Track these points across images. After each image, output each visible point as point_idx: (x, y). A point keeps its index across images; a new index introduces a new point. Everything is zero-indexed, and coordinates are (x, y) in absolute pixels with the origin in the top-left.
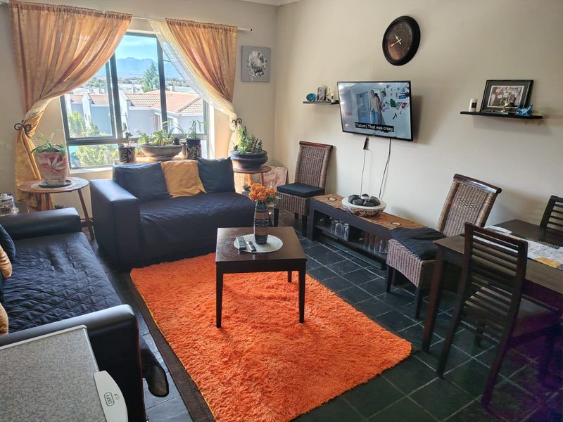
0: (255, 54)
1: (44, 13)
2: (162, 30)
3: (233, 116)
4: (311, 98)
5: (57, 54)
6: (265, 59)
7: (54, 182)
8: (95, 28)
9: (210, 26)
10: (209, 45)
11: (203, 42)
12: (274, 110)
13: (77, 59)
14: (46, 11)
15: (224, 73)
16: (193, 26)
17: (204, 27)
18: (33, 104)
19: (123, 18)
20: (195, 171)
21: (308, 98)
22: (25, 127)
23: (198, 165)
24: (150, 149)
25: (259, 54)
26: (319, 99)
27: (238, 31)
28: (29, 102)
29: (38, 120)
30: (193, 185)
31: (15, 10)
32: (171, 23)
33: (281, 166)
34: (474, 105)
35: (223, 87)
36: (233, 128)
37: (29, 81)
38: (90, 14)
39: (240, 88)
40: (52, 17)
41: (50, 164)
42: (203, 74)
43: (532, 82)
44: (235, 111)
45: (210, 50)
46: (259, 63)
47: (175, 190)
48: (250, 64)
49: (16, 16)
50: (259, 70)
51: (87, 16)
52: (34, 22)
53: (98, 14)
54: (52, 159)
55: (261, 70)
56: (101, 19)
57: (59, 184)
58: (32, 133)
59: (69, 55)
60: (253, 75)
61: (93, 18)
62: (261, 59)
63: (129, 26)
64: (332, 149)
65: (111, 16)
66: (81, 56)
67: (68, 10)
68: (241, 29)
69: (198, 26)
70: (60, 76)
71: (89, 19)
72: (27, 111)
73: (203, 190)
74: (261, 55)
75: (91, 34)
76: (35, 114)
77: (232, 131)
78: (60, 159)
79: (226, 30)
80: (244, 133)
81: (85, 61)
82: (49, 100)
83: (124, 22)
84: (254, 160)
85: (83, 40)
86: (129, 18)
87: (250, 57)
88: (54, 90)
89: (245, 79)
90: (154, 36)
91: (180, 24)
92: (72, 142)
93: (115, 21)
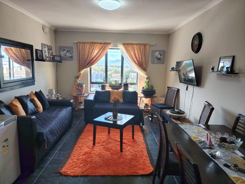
0: (157, 53)
1: (86, 44)
2: (121, 47)
3: (146, 76)
5: (88, 56)
6: (162, 55)
7: (79, 94)
8: (100, 48)
9: (139, 44)
10: (138, 50)
11: (136, 50)
13: (94, 57)
15: (143, 60)
16: (132, 44)
17: (136, 45)
18: (81, 70)
20: (121, 94)
21: (172, 69)
22: (78, 77)
23: (123, 93)
24: (111, 86)
25: (159, 53)
28: (80, 69)
29: (81, 75)
31: (79, 44)
32: (124, 44)
34: (212, 69)
35: (142, 65)
37: (80, 64)
38: (99, 44)
40: (88, 45)
42: (134, 61)
43: (234, 56)
44: (147, 74)
45: (138, 52)
46: (159, 56)
48: (155, 57)
49: (79, 46)
50: (159, 59)
51: (98, 44)
52: (83, 47)
53: (101, 43)
54: (79, 87)
55: (160, 59)
56: (102, 45)
58: (79, 79)
59: (91, 56)
60: (156, 61)
61: (100, 44)
62: (160, 55)
63: (110, 47)
64: (178, 90)
65: (105, 43)
67: (92, 43)
68: (151, 44)
69: (134, 44)
70: (88, 63)
71: (98, 45)
72: (79, 72)
73: (122, 101)
74: (160, 53)
75: (98, 50)
78: (81, 87)
79: (145, 45)
81: (96, 58)
82: (85, 69)
83: (109, 45)
84: (149, 93)
85: (96, 52)
86: (110, 44)
87: (155, 54)
88: (86, 67)
89: (153, 63)
90: (119, 49)
91: (127, 44)
92: (92, 83)
93: (106, 45)
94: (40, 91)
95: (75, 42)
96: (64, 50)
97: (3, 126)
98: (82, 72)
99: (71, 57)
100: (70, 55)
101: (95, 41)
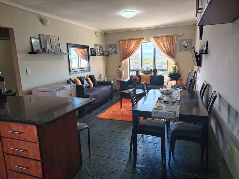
0: (184, 42)
1: (125, 41)
2: (152, 40)
3: (174, 63)
5: (127, 49)
6: (189, 43)
8: (136, 43)
9: (167, 36)
10: (166, 41)
11: (164, 41)
13: (131, 50)
15: (171, 49)
16: (161, 37)
17: (165, 37)
22: (120, 67)
25: (186, 42)
28: (121, 61)
29: (122, 65)
31: (120, 41)
32: (154, 38)
35: (171, 54)
37: (122, 56)
40: (127, 42)
46: (186, 45)
48: (182, 45)
49: (120, 43)
50: (186, 47)
52: (124, 43)
53: (136, 39)
54: (119, 73)
55: (187, 47)
56: (137, 40)
58: (121, 68)
60: (184, 49)
63: (143, 41)
64: (196, 72)
65: (139, 39)
68: (178, 35)
69: (163, 37)
70: (127, 55)
71: (134, 40)
73: (150, 83)
74: (187, 42)
78: (121, 73)
79: (173, 36)
82: (125, 60)
83: (142, 39)
85: (133, 46)
86: (144, 38)
87: (183, 43)
88: (126, 58)
89: (181, 50)
90: (151, 42)
91: (157, 37)
92: (130, 70)
93: (140, 40)
94: (93, 75)
95: (118, 40)
96: (111, 47)
97: (69, 88)
98: (123, 62)
99: (116, 52)
100: (115, 50)
101: (131, 38)
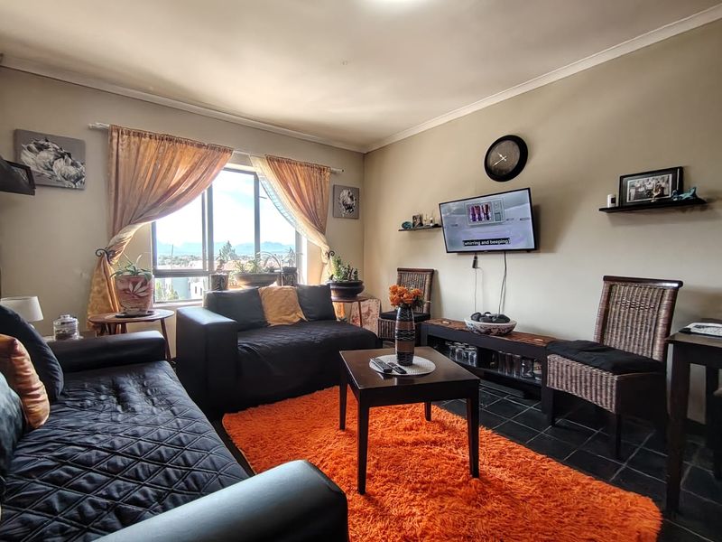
0: (345, 193)
1: (145, 140)
2: (261, 167)
3: (325, 248)
4: (406, 226)
6: (354, 198)
7: (135, 311)
8: (196, 159)
9: (307, 165)
11: (300, 178)
12: (363, 243)
13: (174, 186)
14: (148, 139)
15: (317, 206)
16: (290, 163)
17: (301, 165)
18: (121, 229)
19: (225, 150)
20: (294, 297)
21: (403, 226)
22: (109, 253)
23: (297, 291)
24: (244, 276)
25: (349, 193)
26: (415, 226)
27: (332, 172)
28: (118, 225)
29: (124, 246)
30: (292, 313)
31: (115, 134)
32: (270, 160)
33: (372, 298)
34: (613, 201)
35: (317, 220)
36: (325, 261)
37: (120, 205)
38: (192, 145)
39: (332, 223)
40: (154, 144)
41: (131, 290)
42: (299, 207)
43: (681, 169)
44: (328, 243)
45: (306, 186)
46: (349, 201)
47: (273, 318)
48: (341, 202)
49: (115, 141)
50: (349, 207)
51: (189, 147)
52: (134, 148)
53: (200, 146)
54: (135, 284)
55: (351, 208)
56: (203, 150)
57: (141, 313)
59: (166, 181)
60: (344, 212)
61: (195, 148)
62: (351, 197)
63: (228, 161)
64: (433, 273)
65: (213, 148)
66: (179, 184)
67: (170, 139)
68: (334, 170)
69: (296, 163)
70: (155, 201)
71: (191, 149)
72: (113, 236)
73: (304, 318)
74: (351, 194)
75: (192, 163)
76: (121, 240)
77: (324, 264)
78: (145, 284)
79: (321, 170)
80: (339, 262)
81: (183, 188)
82: (139, 226)
83: (225, 154)
84: (351, 289)
85: (182, 169)
86: (231, 151)
87: (341, 195)
88: (146, 216)
89: (337, 215)
91: (278, 161)
93: (217, 154)
96: (41, 148)
98: (129, 235)
99: (79, 178)
100: (72, 171)
